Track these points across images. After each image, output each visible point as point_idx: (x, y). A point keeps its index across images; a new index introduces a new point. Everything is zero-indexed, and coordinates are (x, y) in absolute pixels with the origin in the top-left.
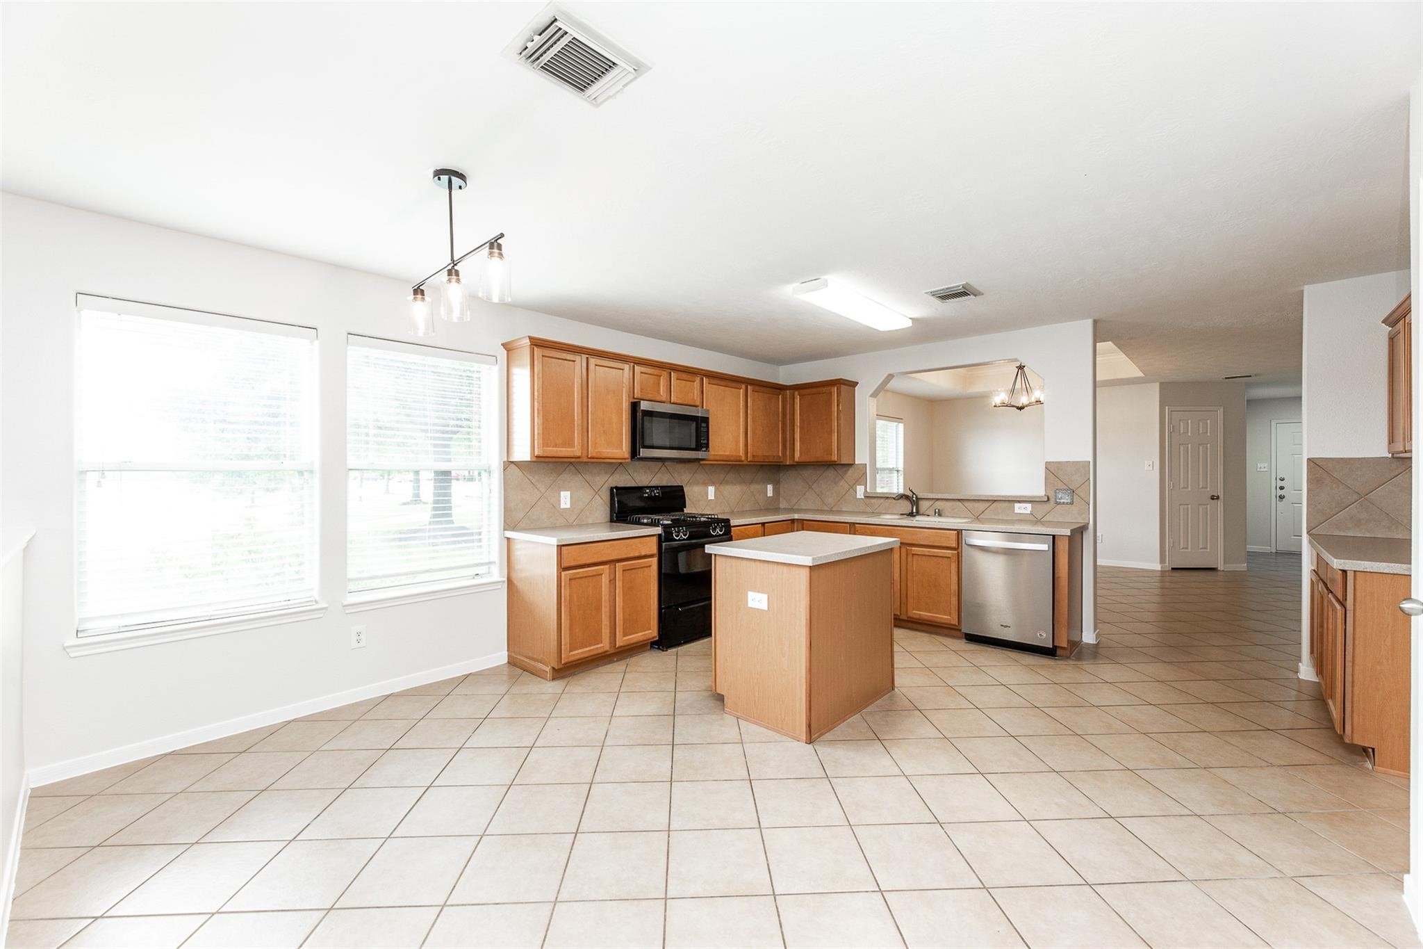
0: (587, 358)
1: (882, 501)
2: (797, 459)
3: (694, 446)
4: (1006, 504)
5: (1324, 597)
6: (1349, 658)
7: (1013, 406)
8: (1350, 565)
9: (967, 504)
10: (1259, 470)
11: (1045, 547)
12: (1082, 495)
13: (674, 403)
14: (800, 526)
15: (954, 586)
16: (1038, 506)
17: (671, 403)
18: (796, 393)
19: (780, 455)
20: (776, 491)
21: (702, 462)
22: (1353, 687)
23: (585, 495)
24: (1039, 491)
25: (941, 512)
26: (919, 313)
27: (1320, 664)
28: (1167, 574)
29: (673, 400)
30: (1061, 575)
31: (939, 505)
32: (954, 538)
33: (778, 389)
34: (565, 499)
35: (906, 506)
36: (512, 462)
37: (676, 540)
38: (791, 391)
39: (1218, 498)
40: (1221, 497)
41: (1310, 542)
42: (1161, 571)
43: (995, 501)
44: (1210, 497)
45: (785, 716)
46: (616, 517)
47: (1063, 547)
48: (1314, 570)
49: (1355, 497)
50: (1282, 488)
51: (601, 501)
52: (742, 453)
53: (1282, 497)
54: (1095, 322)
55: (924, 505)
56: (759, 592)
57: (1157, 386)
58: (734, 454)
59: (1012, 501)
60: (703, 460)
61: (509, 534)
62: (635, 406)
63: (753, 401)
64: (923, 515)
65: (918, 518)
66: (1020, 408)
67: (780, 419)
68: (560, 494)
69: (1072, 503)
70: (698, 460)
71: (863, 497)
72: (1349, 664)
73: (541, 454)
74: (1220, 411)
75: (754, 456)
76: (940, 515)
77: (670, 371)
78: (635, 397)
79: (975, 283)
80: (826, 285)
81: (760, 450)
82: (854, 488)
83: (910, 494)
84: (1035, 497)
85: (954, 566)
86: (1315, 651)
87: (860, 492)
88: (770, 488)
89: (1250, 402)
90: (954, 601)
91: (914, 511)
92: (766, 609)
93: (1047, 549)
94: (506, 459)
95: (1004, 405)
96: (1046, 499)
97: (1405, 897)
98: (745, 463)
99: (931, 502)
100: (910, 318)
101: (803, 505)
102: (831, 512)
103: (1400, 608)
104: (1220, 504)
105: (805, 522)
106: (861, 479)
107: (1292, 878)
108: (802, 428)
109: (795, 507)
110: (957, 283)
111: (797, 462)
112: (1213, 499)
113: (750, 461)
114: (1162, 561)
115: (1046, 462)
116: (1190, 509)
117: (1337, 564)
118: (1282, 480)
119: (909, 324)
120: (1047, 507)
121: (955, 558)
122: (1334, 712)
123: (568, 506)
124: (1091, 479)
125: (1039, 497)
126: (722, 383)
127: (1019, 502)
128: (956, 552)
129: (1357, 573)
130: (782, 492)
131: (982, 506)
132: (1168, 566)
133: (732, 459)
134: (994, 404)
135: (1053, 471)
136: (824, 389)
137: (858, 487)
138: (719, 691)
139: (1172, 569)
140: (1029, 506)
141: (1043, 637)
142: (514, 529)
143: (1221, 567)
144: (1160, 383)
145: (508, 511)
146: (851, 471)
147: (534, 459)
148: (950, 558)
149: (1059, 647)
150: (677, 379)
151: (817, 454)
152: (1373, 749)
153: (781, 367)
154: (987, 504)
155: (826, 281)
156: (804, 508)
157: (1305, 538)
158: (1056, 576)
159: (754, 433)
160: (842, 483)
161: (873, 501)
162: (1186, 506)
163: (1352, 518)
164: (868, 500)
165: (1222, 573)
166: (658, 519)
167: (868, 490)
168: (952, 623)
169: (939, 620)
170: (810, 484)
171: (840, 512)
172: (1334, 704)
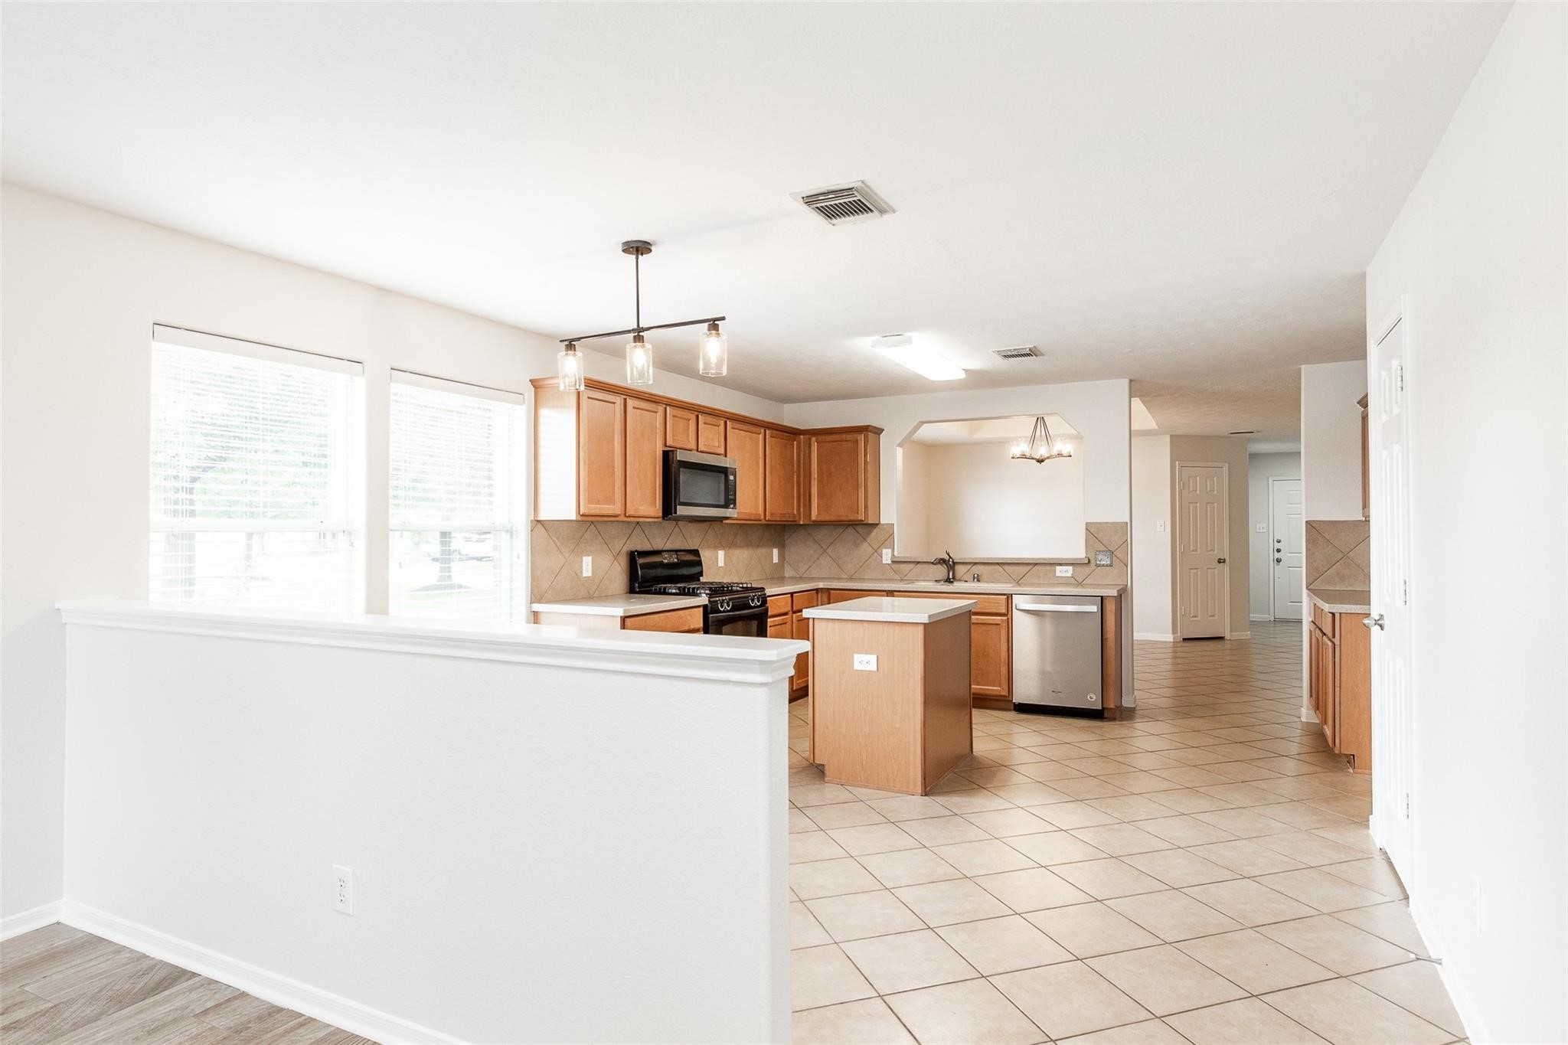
0: (625, 399)
1: (912, 566)
2: (814, 518)
3: (722, 502)
4: (1048, 568)
5: (1320, 640)
6: (1337, 684)
7: (1033, 459)
8: (1338, 608)
9: (1006, 568)
10: (1258, 530)
11: (1094, 609)
12: (1121, 557)
13: (701, 452)
14: (825, 597)
15: (1004, 655)
16: (1079, 569)
17: (697, 451)
18: (813, 439)
19: (795, 513)
20: (782, 556)
21: (725, 522)
22: (1340, 707)
23: (606, 560)
24: (1080, 553)
25: (980, 578)
26: (976, 364)
27: (1318, 701)
28: (1179, 645)
29: (701, 448)
30: (1109, 636)
31: (977, 569)
32: (1004, 603)
33: (793, 433)
34: (587, 566)
35: (941, 571)
36: (538, 521)
37: (721, 612)
38: (807, 437)
39: (1224, 562)
40: (1227, 560)
41: (1309, 596)
42: (1174, 642)
43: (1037, 564)
44: (1216, 561)
45: (897, 774)
46: (639, 587)
47: (1110, 607)
48: (1312, 622)
49: (1341, 555)
50: (1279, 551)
51: (620, 567)
52: (761, 511)
53: (1279, 561)
54: (1131, 381)
55: (960, 570)
56: (866, 654)
57: (1168, 438)
58: (754, 512)
59: (1053, 564)
60: (727, 518)
61: (537, 607)
62: (667, 456)
63: (771, 447)
64: (959, 580)
65: (955, 584)
66: (1040, 461)
67: (795, 470)
68: (582, 559)
69: (1111, 566)
70: (720, 520)
71: (890, 562)
72: (1337, 689)
73: (587, 512)
74: (1226, 469)
75: (772, 514)
76: (978, 581)
77: (696, 413)
78: (668, 445)
79: (1040, 346)
80: (909, 341)
81: (778, 510)
82: (879, 551)
83: (947, 557)
84: (1076, 559)
85: (1003, 632)
86: (1314, 696)
87: (887, 556)
88: (775, 551)
89: (1254, 456)
90: (1004, 670)
91: (951, 577)
92: (875, 669)
93: (1096, 610)
94: (533, 518)
95: (1023, 456)
96: (1087, 562)
97: (1370, 831)
98: (763, 522)
99: (969, 567)
100: (964, 370)
101: (815, 573)
102: (851, 579)
103: (1364, 624)
104: (1226, 567)
105: (832, 591)
106: (888, 540)
107: (1306, 831)
108: (820, 481)
109: (805, 575)
110: (1026, 346)
111: (813, 522)
112: (1220, 562)
113: (768, 521)
114: (1174, 631)
115: (1087, 523)
116: (1199, 573)
117: (1327, 607)
118: (1279, 542)
119: (962, 375)
120: (1087, 570)
121: (1005, 624)
122: (1328, 732)
123: (590, 574)
124: (1129, 540)
125: (1081, 559)
126: (744, 427)
127: (1061, 565)
128: (1005, 618)
129: (1342, 615)
130: (787, 557)
131: (1023, 570)
132: (1180, 636)
133: (753, 518)
134: (1011, 456)
135: (1094, 532)
136: (849, 437)
137: (884, 550)
138: (818, 761)
139: (1184, 639)
140: (1070, 568)
141: (1093, 701)
142: (540, 601)
143: (1228, 636)
144: (1171, 436)
145: (535, 579)
146: (875, 531)
147: (580, 518)
148: (999, 624)
149: (1107, 708)
150: (705, 423)
151: (840, 512)
152: (1354, 756)
153: (785, 405)
154: (1028, 568)
155: (910, 338)
156: (815, 576)
157: (1305, 591)
158: (1104, 637)
159: (771, 486)
160: (865, 545)
161: (902, 566)
162: (1195, 571)
163: (1337, 574)
164: (895, 566)
165: (1229, 642)
166: (693, 589)
167: (896, 554)
168: (1002, 694)
169: (987, 692)
170: (825, 547)
171: (862, 580)
172: (1328, 728)
